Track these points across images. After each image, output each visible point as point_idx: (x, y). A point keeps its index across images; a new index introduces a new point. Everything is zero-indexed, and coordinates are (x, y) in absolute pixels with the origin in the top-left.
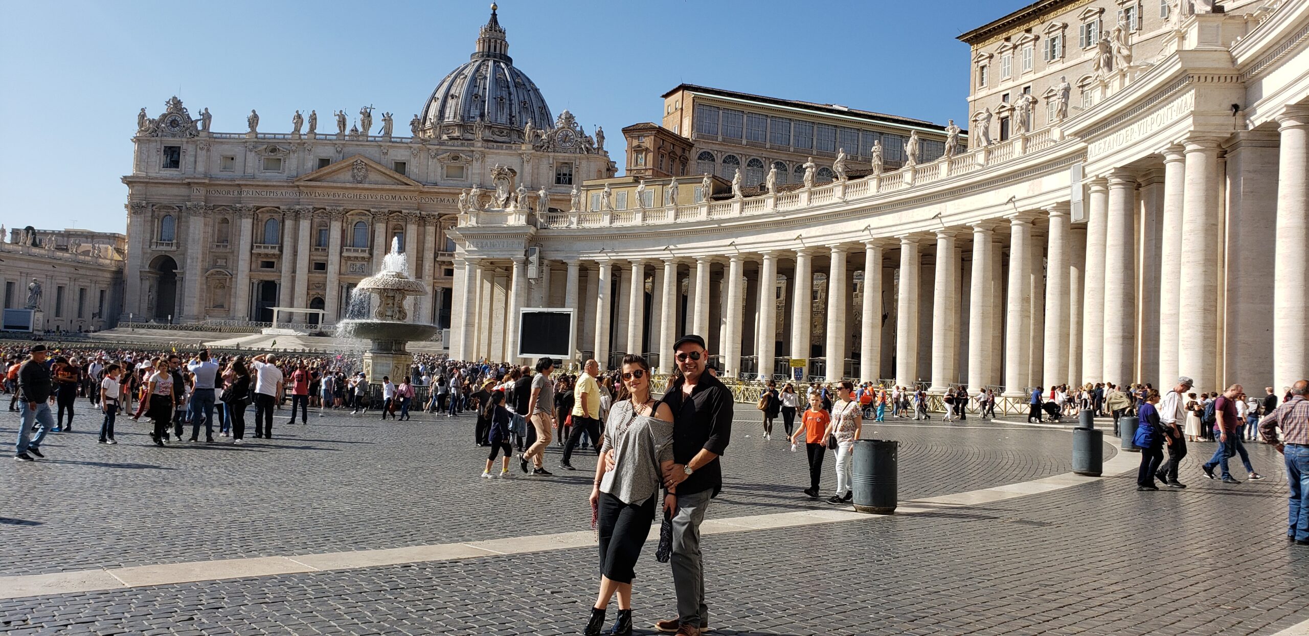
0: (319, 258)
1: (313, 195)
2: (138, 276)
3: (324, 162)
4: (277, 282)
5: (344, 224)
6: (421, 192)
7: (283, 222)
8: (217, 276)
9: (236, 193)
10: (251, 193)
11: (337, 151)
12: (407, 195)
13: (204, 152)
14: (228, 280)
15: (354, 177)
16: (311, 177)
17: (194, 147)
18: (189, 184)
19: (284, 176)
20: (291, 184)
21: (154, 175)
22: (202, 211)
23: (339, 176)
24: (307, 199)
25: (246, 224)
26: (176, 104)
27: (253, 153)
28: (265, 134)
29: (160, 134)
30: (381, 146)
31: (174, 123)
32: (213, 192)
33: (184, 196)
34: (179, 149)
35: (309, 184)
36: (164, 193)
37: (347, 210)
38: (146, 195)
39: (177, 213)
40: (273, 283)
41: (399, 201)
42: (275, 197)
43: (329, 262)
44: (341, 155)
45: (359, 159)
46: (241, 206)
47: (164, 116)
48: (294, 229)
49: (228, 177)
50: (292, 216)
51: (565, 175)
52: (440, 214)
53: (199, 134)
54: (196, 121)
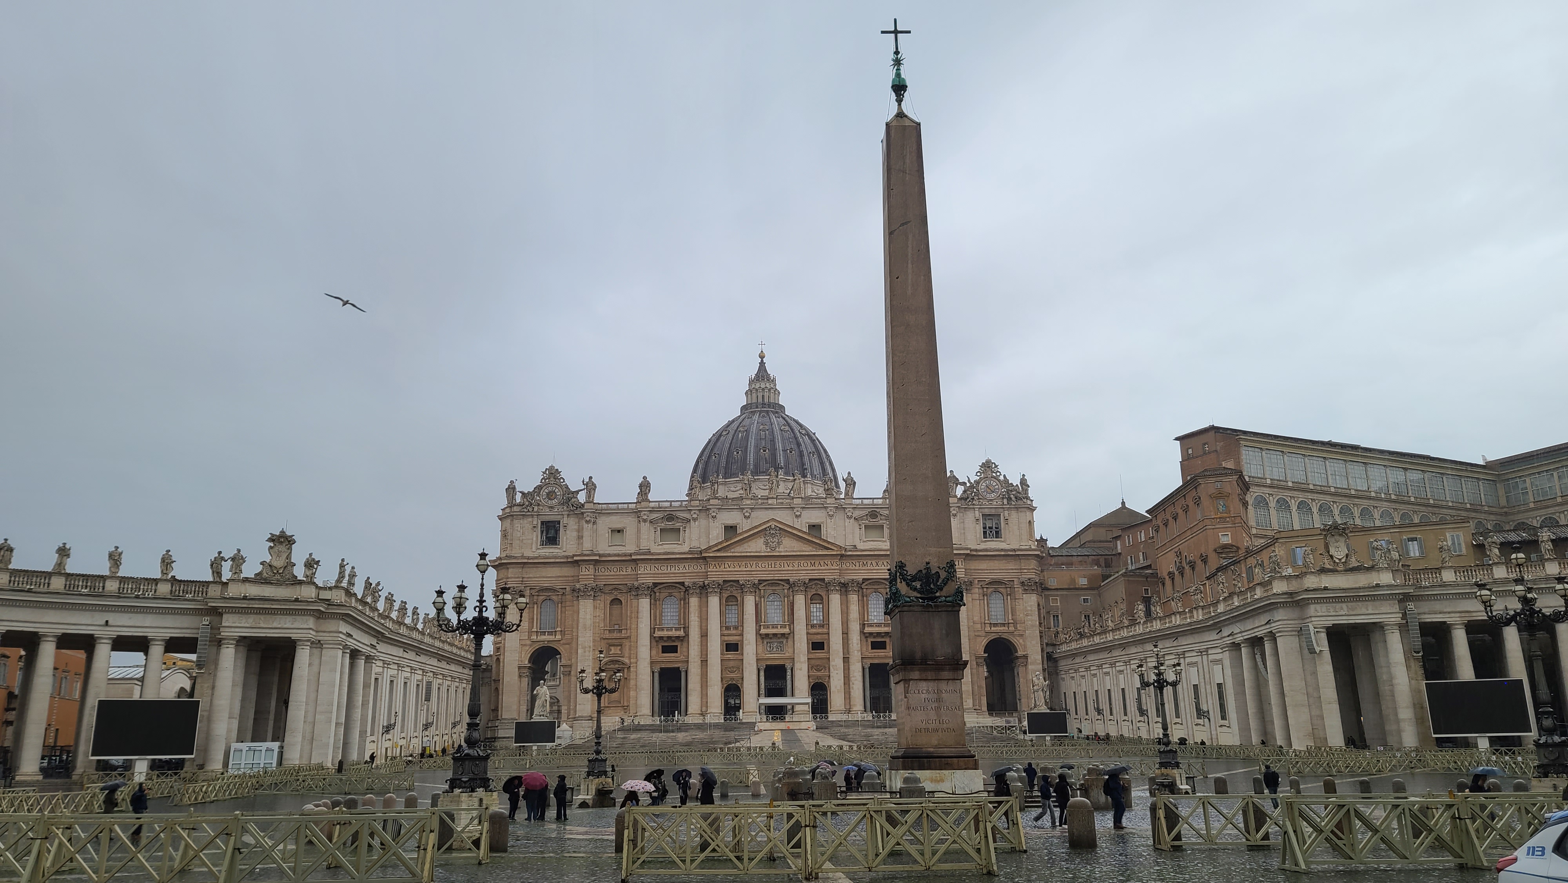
0: (733, 639)
1: (722, 568)
2: (517, 674)
3: (730, 529)
4: (683, 670)
5: (757, 598)
6: (842, 556)
7: (685, 601)
8: (612, 666)
9: (629, 570)
10: (648, 570)
11: (745, 517)
12: (828, 562)
13: (590, 525)
14: (626, 670)
15: (766, 544)
16: (720, 547)
17: (577, 520)
18: (577, 562)
19: (685, 548)
20: (696, 556)
21: (531, 555)
22: (592, 593)
23: (750, 543)
24: (716, 572)
25: (645, 603)
26: (552, 474)
27: (648, 524)
28: (659, 502)
29: (535, 510)
30: (793, 508)
31: (550, 495)
33: (568, 576)
34: (559, 522)
35: (718, 555)
36: (544, 574)
37: (761, 582)
38: (523, 578)
39: (560, 597)
40: (677, 671)
41: (820, 567)
42: (676, 571)
43: (745, 642)
44: (748, 521)
45: (773, 524)
46: (636, 584)
47: (539, 488)
48: (700, 606)
49: (620, 552)
50: (698, 591)
51: (990, 528)
52: (863, 579)
53: (583, 505)
54: (577, 492)
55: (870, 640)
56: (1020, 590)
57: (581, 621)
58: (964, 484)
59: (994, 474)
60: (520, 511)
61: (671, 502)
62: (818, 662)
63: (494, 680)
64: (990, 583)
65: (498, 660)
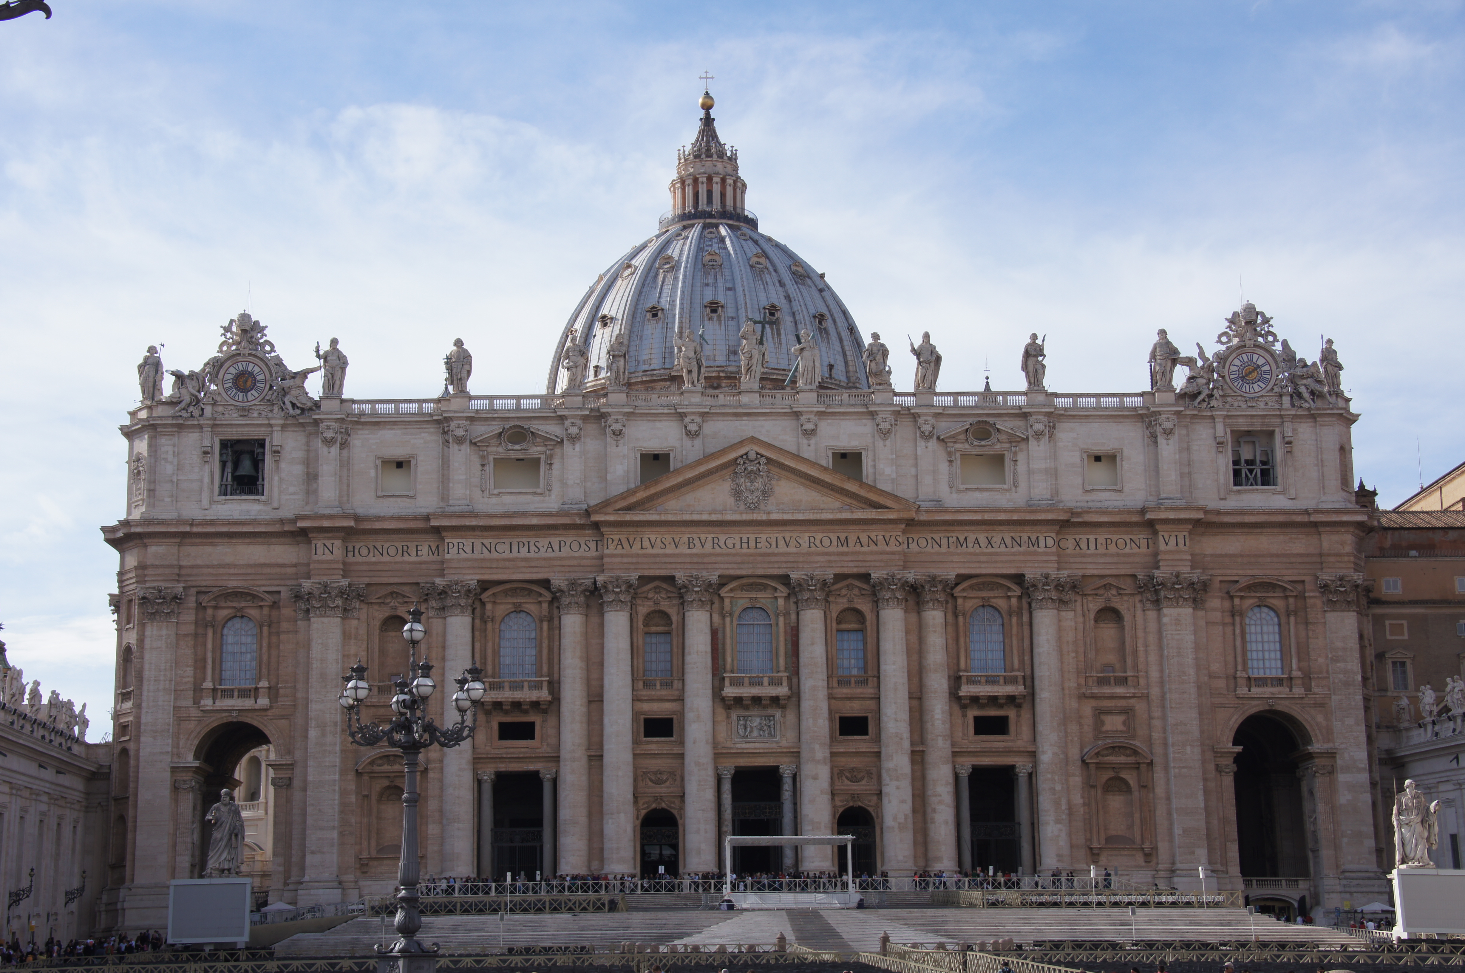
0: (660, 707)
1: (637, 546)
2: (168, 784)
3: (655, 460)
4: (546, 776)
5: (716, 617)
6: (911, 524)
7: (552, 621)
8: (386, 768)
9: (424, 550)
10: (468, 549)
11: (689, 434)
12: (877, 534)
13: (335, 450)
15: (737, 494)
16: (630, 499)
17: (304, 439)
18: (304, 532)
19: (552, 503)
20: (578, 521)
21: (196, 513)
22: (339, 601)
23: (699, 493)
24: (622, 555)
25: (458, 628)
27: (466, 448)
28: (491, 398)
29: (208, 410)
30: (797, 415)
31: (241, 381)
32: (364, 551)
33: (284, 565)
34: (262, 444)
35: (628, 517)
36: (229, 559)
37: (724, 580)
38: (180, 567)
39: (266, 611)
40: (533, 779)
41: (858, 548)
42: (532, 555)
43: (689, 716)
44: (698, 442)
45: (752, 449)
46: (439, 581)
47: (215, 366)
48: (586, 635)
49: (404, 513)
50: (582, 599)
51: (1248, 462)
52: (958, 576)
53: (317, 405)
54: (304, 374)
55: (973, 713)
56: (1319, 603)
57: (315, 664)
58: (1189, 362)
59: (1260, 339)
60: (174, 417)
61: (518, 398)
62: (854, 762)
63: (116, 799)
64: (1249, 588)
65: (125, 752)
